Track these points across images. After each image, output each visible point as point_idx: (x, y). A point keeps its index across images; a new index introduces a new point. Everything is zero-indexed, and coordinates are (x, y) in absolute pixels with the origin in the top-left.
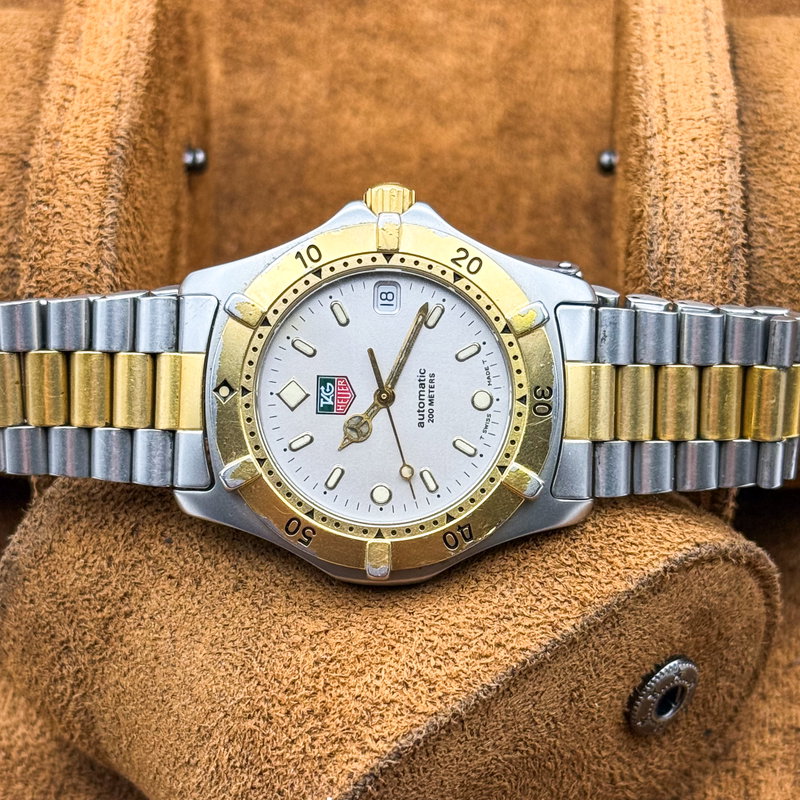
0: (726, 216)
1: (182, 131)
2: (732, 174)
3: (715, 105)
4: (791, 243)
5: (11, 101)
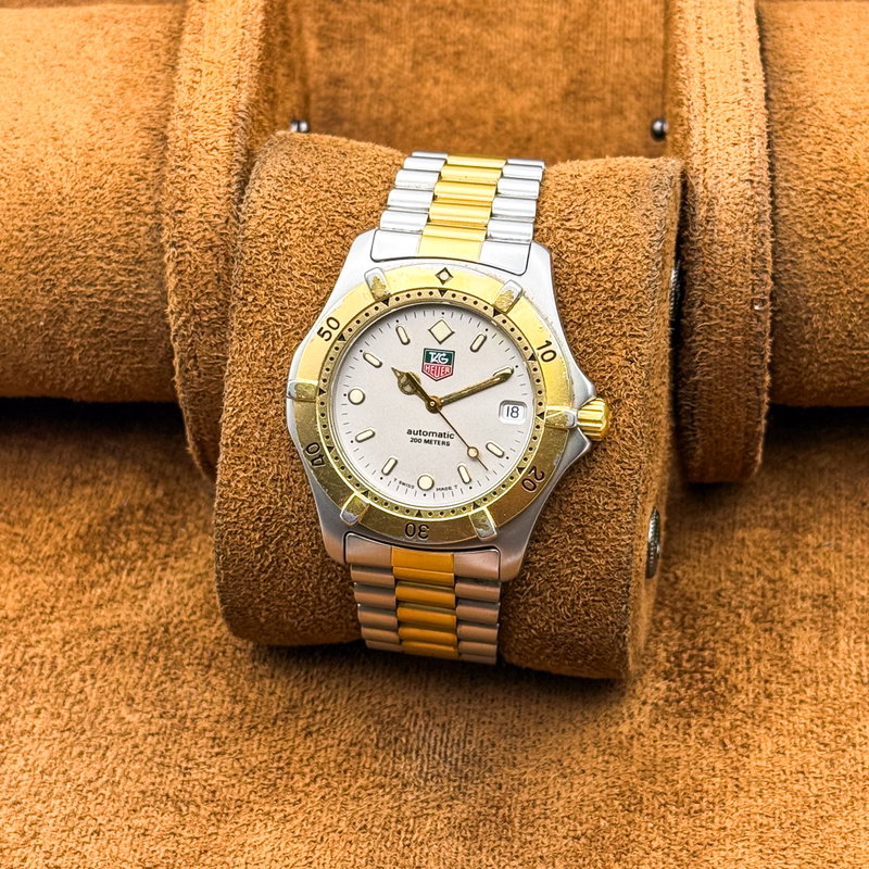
0: (755, 185)
1: (288, 105)
2: (760, 150)
3: (746, 89)
4: (811, 204)
5: (149, 83)
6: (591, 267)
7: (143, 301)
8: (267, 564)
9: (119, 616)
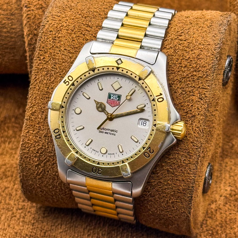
6: (188, 57)
7: (14, 31)
8: (40, 172)
9: (5, 160)
